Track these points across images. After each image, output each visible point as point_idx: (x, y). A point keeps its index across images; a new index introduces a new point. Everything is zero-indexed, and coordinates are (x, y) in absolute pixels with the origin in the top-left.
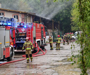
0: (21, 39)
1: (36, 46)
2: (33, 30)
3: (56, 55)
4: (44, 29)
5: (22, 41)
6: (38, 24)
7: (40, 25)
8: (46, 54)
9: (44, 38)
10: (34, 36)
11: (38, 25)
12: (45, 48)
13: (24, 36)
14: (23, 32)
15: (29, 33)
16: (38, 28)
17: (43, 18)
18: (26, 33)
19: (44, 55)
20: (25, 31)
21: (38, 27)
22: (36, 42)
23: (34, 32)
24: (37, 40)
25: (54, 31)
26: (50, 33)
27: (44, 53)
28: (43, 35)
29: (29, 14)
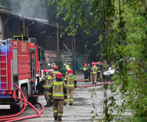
1: (20, 97)
2: (12, 59)
3: (68, 116)
4: (36, 53)
6: (23, 43)
7: (28, 45)
8: (42, 115)
9: (37, 75)
10: (14, 71)
11: (24, 45)
12: (39, 102)
16: (23, 53)
19: (39, 117)
22: (20, 87)
23: (14, 63)
24: (21, 82)
25: (59, 55)
26: (51, 63)
27: (39, 113)
28: (33, 68)
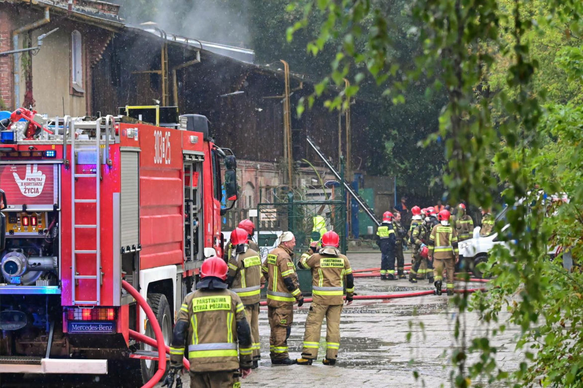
0: (11, 267)
1: (143, 331)
2: (118, 189)
4: (208, 172)
5: (15, 277)
6: (157, 134)
10: (127, 237)
13: (33, 239)
14: (25, 201)
15: (85, 213)
17: (193, 52)
18: (53, 215)
20: (45, 197)
21: (158, 160)
22: (144, 294)
24: (149, 275)
25: (290, 178)
26: (259, 207)
28: (195, 224)
29: (55, 13)
